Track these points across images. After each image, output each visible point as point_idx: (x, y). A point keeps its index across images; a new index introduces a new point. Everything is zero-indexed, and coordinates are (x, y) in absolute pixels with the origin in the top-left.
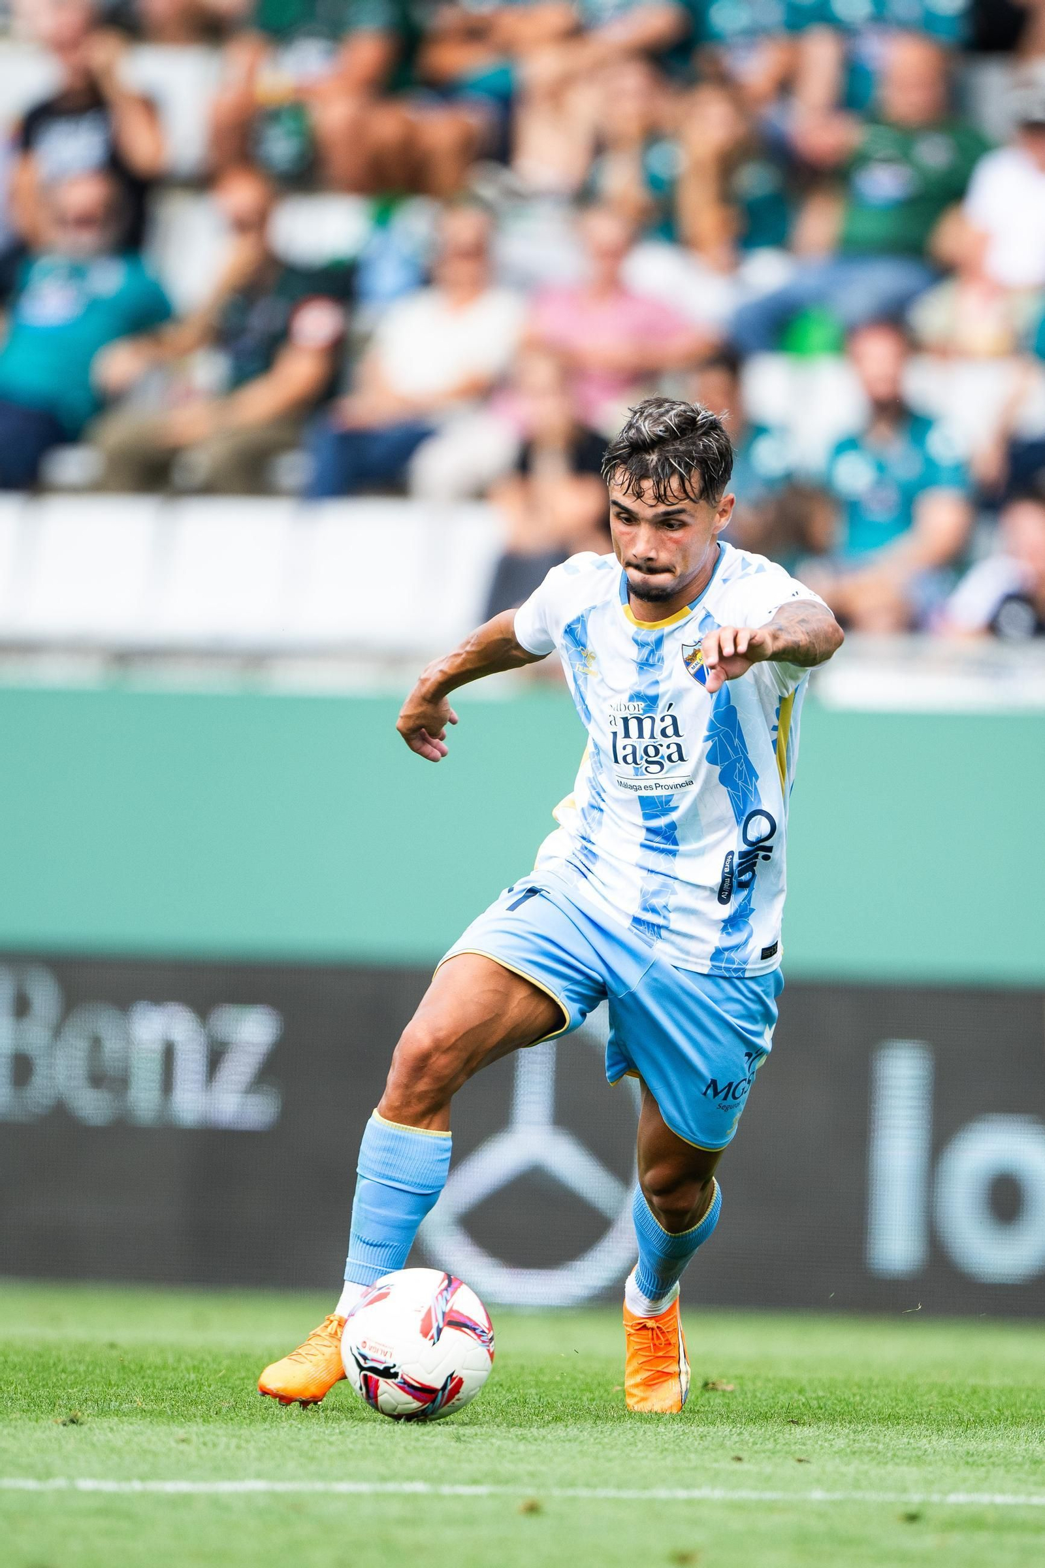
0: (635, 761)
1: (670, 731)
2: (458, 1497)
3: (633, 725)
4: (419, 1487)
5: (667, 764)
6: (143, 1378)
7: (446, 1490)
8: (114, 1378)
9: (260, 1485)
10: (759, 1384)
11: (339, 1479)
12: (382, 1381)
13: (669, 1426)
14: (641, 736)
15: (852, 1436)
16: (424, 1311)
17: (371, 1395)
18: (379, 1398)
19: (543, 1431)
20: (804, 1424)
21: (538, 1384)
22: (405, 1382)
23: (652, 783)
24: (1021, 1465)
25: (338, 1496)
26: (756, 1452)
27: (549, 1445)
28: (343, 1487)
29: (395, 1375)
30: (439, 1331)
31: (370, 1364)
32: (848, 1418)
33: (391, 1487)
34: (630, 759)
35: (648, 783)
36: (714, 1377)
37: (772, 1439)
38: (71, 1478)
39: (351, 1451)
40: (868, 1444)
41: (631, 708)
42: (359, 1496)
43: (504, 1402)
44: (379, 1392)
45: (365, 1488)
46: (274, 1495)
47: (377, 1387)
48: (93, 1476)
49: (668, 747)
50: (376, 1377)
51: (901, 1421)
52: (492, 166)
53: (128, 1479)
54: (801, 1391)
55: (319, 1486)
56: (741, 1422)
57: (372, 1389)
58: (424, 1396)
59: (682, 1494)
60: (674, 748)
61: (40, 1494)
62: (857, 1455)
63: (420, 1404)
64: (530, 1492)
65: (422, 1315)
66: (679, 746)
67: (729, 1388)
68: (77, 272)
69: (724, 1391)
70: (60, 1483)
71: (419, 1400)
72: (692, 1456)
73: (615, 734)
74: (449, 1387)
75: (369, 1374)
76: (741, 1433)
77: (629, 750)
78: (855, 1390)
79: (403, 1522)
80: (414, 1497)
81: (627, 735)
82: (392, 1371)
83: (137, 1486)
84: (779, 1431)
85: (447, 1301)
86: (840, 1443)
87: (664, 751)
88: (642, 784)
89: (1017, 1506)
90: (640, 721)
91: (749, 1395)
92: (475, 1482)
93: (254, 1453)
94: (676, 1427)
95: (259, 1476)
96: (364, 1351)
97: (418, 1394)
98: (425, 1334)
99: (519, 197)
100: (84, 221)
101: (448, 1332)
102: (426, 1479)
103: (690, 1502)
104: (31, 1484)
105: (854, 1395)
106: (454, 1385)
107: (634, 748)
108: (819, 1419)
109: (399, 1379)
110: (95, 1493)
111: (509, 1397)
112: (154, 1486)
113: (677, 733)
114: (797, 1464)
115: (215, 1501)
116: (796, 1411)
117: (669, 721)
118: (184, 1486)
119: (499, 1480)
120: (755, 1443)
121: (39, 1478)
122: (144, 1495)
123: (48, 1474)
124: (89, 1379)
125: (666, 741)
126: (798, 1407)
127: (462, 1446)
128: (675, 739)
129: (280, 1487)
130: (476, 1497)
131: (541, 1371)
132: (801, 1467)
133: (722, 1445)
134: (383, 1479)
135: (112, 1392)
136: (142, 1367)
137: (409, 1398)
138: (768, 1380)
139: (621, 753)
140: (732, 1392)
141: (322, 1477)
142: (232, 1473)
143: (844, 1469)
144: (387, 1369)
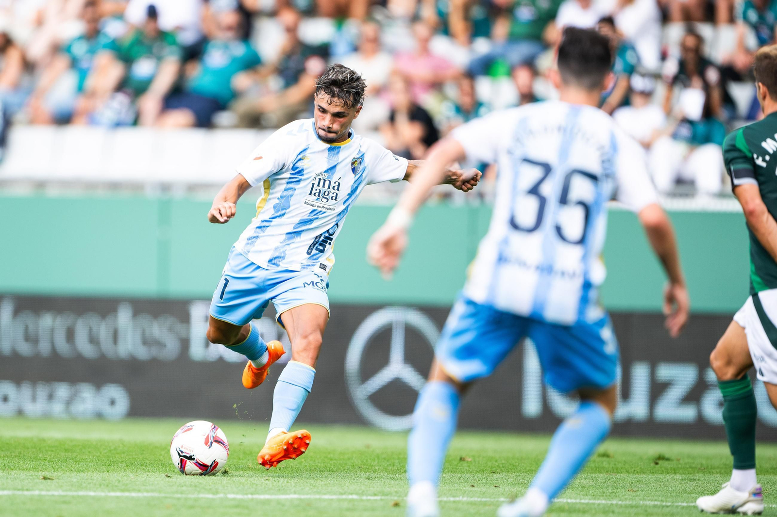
0: (319, 196)
1: (336, 188)
2: (369, 500)
3: (322, 181)
4: (355, 497)
5: (330, 200)
6: (252, 456)
7: (364, 498)
8: (241, 457)
9: (296, 496)
10: (481, 458)
11: (325, 494)
12: (188, 461)
13: (447, 474)
14: (324, 186)
15: (515, 477)
16: (207, 435)
17: (183, 466)
18: (186, 468)
19: (401, 476)
20: (497, 473)
21: (399, 458)
22: (197, 462)
23: (321, 205)
24: (578, 488)
25: (325, 500)
26: (480, 484)
27: (403, 481)
28: (326, 497)
29: (194, 459)
30: (212, 443)
31: (184, 454)
32: (513, 471)
33: (344, 497)
34: (317, 194)
35: (319, 205)
36: (463, 456)
37: (485, 479)
38: (225, 494)
39: (329, 483)
40: (521, 481)
41: (324, 175)
42: (332, 500)
43: (386, 465)
44: (186, 465)
45: (334, 497)
46: (300, 499)
47: (186, 463)
48: (233, 493)
49: (333, 194)
50: (186, 459)
51: (533, 472)
52: (379, 7)
53: (247, 494)
54: (496, 461)
55: (318, 497)
56: (474, 473)
57: (183, 464)
58: (203, 468)
59: (452, 499)
60: (335, 194)
61: (213, 500)
62: (517, 485)
63: (201, 471)
64: (396, 499)
65: (205, 437)
66: (337, 194)
67: (470, 460)
68: (226, 47)
69: (468, 461)
70: (221, 495)
71: (201, 469)
72: (456, 485)
73: (313, 184)
74: (213, 465)
75: (183, 458)
76: (474, 476)
77: (318, 191)
78: (516, 460)
79: (348, 510)
80: (352, 500)
81: (318, 185)
82: (193, 457)
83: (250, 496)
84: (488, 476)
85: (214, 433)
86: (511, 480)
87: (331, 195)
88: (317, 204)
89: (576, 503)
90: (325, 181)
91: (477, 463)
92: (375, 495)
93: (293, 484)
94: (450, 474)
95: (295, 493)
96: (182, 449)
97: (201, 467)
98: (206, 445)
99: (390, 18)
100: (229, 28)
101: (215, 444)
102: (357, 494)
103: (454, 502)
104: (210, 496)
105: (516, 463)
106: (215, 464)
107: (320, 191)
108: (503, 471)
109: (195, 461)
110: (234, 499)
111: (388, 463)
112: (255, 496)
113: (338, 189)
114: (494, 488)
115: (279, 502)
116: (494, 469)
117: (337, 184)
118: (267, 497)
119: (383, 494)
120: (479, 480)
121: (214, 494)
122: (252, 499)
123: (217, 493)
124: (232, 457)
125: (333, 191)
126: (495, 467)
127: (370, 482)
128: (337, 191)
129: (303, 497)
130: (376, 500)
131: (400, 454)
132: (496, 489)
133: (467, 481)
134: (341, 494)
135: (240, 462)
136: (251, 452)
137: (198, 468)
138: (483, 457)
139: (314, 191)
140: (471, 461)
141: (318, 493)
142: (285, 493)
143: (512, 490)
144: (191, 456)
